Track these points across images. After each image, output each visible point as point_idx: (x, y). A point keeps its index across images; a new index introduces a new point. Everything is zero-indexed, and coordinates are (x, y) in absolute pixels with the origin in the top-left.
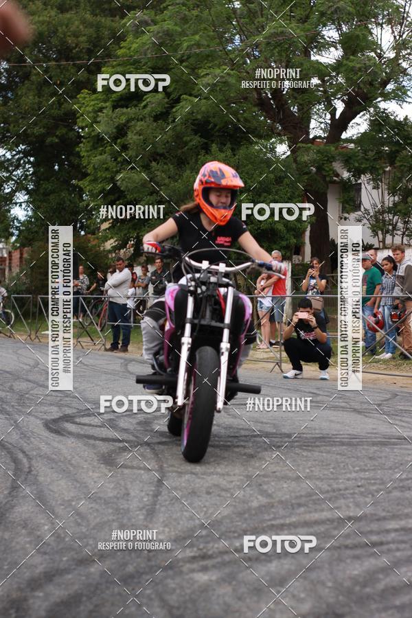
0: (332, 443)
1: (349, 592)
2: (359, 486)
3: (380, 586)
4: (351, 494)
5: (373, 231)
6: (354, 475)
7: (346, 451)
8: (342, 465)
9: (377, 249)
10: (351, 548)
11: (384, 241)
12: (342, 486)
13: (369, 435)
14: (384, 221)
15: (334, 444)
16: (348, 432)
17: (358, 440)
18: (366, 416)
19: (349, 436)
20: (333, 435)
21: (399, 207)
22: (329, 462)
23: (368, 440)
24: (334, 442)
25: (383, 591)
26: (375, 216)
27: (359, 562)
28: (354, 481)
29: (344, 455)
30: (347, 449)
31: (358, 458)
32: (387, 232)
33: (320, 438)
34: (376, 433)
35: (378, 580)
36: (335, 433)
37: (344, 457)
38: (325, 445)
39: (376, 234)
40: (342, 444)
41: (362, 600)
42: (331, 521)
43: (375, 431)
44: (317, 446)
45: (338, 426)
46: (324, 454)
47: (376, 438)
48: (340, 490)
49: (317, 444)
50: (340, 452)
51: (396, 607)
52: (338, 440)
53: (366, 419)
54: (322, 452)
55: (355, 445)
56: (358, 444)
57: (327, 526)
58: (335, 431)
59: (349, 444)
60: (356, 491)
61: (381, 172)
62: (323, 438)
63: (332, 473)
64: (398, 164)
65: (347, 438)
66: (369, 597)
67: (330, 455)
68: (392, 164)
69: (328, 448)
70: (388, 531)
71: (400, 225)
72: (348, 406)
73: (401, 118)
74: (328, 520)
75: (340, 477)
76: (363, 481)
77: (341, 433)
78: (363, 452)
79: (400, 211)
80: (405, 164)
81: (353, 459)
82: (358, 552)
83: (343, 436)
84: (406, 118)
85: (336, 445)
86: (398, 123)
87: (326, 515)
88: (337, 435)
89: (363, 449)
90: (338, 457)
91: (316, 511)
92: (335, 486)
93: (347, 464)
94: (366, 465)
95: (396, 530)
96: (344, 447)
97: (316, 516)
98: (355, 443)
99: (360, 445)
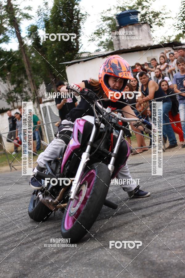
0: (9, 200)
1: (28, 263)
2: (24, 216)
3: (41, 257)
4: (21, 220)
5: (8, 102)
6: (21, 212)
7: (15, 202)
8: (15, 209)
9: (11, 110)
10: (25, 244)
11: (13, 106)
12: (16, 218)
13: (24, 193)
14: (12, 97)
15: (10, 200)
16: (15, 194)
17: (20, 196)
18: (21, 185)
19: (16, 195)
20: (9, 196)
21: (17, 90)
22: (9, 209)
23: (24, 195)
24: (9, 199)
25: (42, 259)
26: (7, 95)
27: (30, 249)
28: (21, 214)
29: (15, 204)
30: (16, 201)
31: (21, 204)
32: (14, 101)
33: (3, 199)
34: (27, 191)
35: (40, 255)
36: (9, 195)
37: (15, 205)
38: (6, 202)
39: (9, 103)
40: (13, 199)
41: (34, 266)
42: (14, 234)
43: (26, 190)
44: (3, 203)
45: (10, 192)
46: (6, 206)
47: (27, 193)
48: (16, 220)
49: (2, 202)
50: (13, 203)
51: (49, 264)
52: (11, 198)
53: (22, 186)
54: (5, 205)
55: (19, 199)
56: (20, 198)
57: (13, 237)
58: (9, 194)
59: (16, 199)
60: (23, 219)
61: (5, 75)
62: (4, 199)
63: (11, 213)
64: (12, 70)
65: (15, 196)
66: (37, 263)
67: (9, 205)
68: (9, 71)
69: (7, 203)
70: (40, 232)
71: (19, 97)
72: (13, 182)
73: (9, 50)
74: (13, 234)
75: (15, 214)
76: (25, 213)
77: (12, 194)
78: (23, 200)
79: (18, 91)
80: (15, 70)
81: (19, 205)
82: (29, 245)
83: (13, 196)
84: (11, 50)
85: (11, 201)
86: (8, 52)
87: (12, 232)
88: (10, 196)
89: (23, 199)
90: (13, 205)
91: (7, 232)
92: (14, 219)
93: (17, 208)
94: (25, 206)
95: (43, 231)
96: (14, 201)
97: (8, 234)
98: (19, 198)
99: (21, 198)
